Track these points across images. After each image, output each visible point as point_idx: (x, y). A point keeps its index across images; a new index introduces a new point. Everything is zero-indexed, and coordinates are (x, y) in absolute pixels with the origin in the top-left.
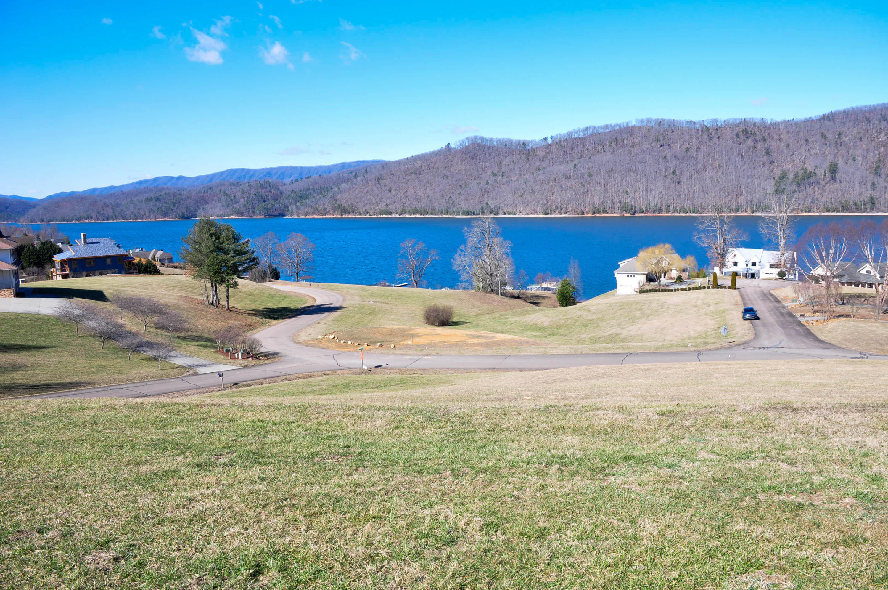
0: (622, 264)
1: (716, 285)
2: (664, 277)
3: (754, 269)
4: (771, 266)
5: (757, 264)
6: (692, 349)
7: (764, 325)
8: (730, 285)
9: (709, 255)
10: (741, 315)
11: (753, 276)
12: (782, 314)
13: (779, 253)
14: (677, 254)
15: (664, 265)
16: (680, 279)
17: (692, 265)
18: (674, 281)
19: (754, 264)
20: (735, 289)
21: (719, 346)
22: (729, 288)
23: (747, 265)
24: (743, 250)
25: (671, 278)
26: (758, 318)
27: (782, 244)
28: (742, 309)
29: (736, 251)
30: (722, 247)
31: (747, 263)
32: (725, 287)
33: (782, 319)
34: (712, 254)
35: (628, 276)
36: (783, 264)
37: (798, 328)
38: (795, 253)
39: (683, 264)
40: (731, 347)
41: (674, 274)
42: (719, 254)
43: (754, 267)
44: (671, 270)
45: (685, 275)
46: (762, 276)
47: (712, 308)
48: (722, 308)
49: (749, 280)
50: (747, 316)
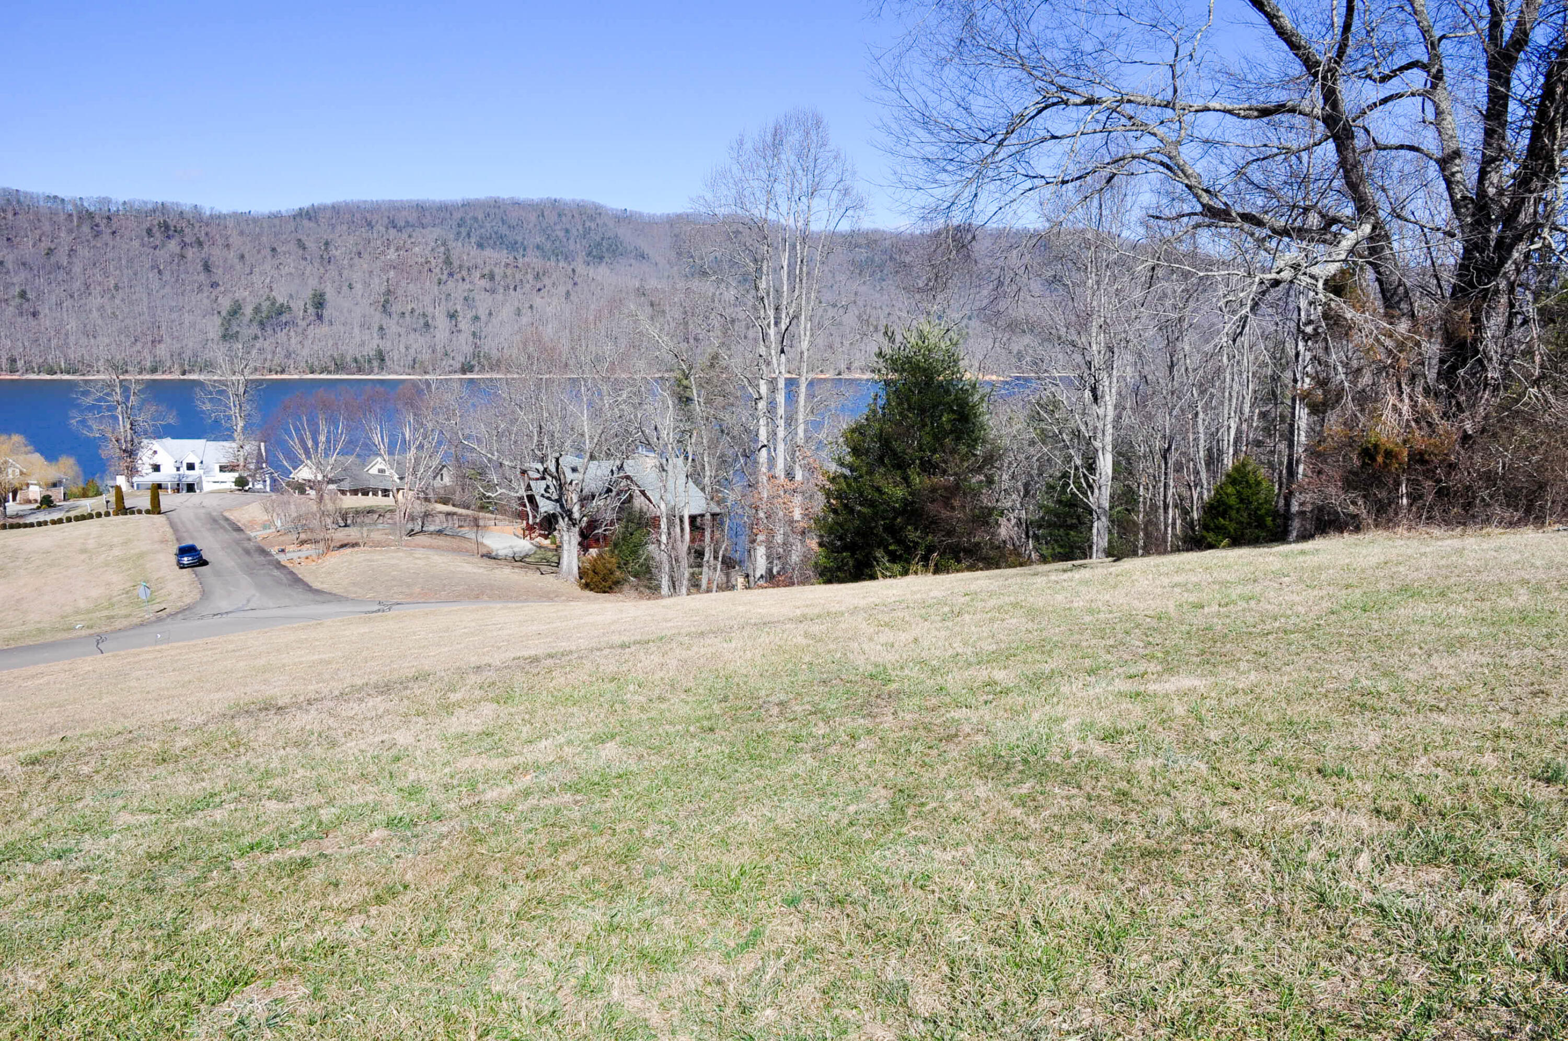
1: (122, 510)
2: (14, 499)
3: (191, 476)
4: (222, 469)
5: (197, 466)
6: (84, 633)
7: (218, 574)
8: (149, 507)
9: (104, 454)
10: (173, 559)
11: (191, 488)
12: (247, 552)
13: (234, 445)
14: (37, 455)
15: (12, 476)
16: (47, 502)
17: (71, 473)
18: (35, 506)
19: (191, 467)
20: (159, 513)
21: (136, 621)
22: (148, 512)
23: (178, 469)
24: (168, 442)
25: (29, 502)
26: (205, 563)
27: (239, 429)
28: (175, 550)
29: (156, 445)
30: (129, 438)
31: (178, 465)
32: (140, 512)
33: (247, 559)
34: (111, 450)
36: (242, 464)
37: (276, 573)
38: (262, 444)
39: (52, 472)
40: (159, 620)
41: (35, 492)
42: (125, 451)
43: (191, 472)
44: (28, 485)
45: (57, 494)
46: (207, 486)
47: (116, 552)
48: (137, 551)
49: (184, 495)
50: (186, 560)
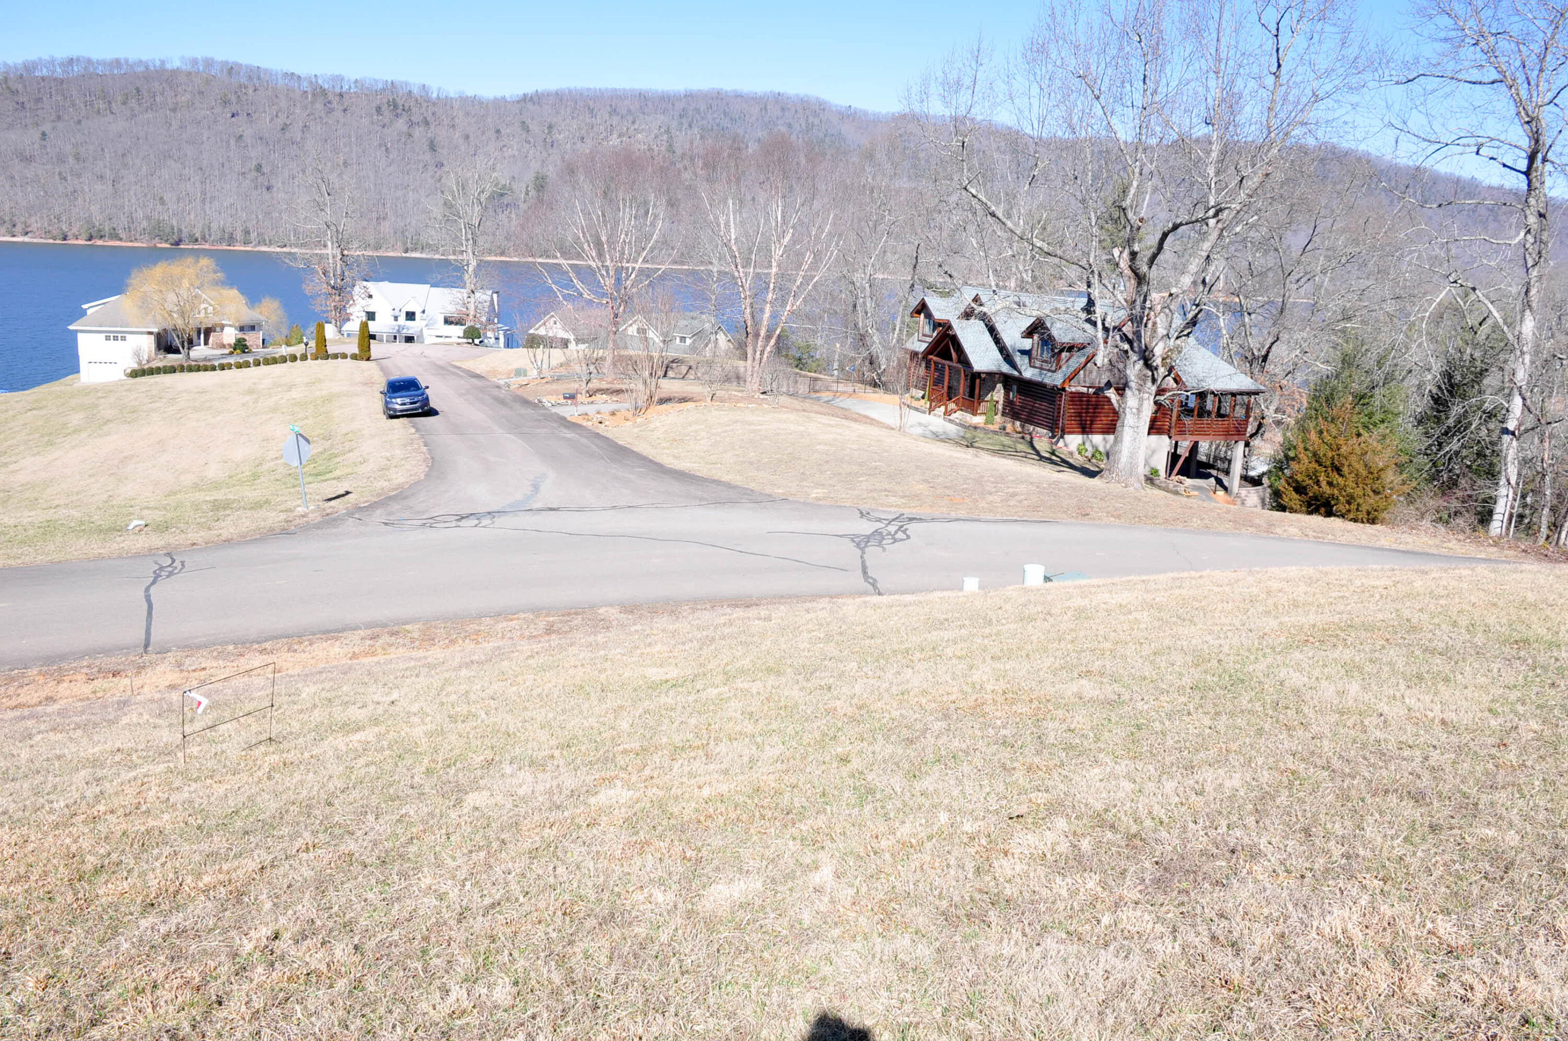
0: (92, 309)
1: (322, 353)
2: (206, 343)
3: (412, 328)
4: (447, 321)
5: (418, 316)
6: (141, 543)
8: (356, 351)
9: (308, 289)
11: (409, 339)
12: (502, 402)
13: (465, 292)
14: (234, 292)
15: (203, 315)
16: (241, 346)
17: (274, 318)
18: (227, 351)
19: (411, 316)
20: (368, 359)
21: (273, 518)
22: (354, 357)
23: (396, 318)
24: (385, 285)
25: (223, 346)
27: (471, 269)
28: (383, 386)
29: (372, 287)
30: (339, 272)
31: (397, 313)
32: (344, 356)
34: (317, 286)
35: (108, 338)
36: (472, 313)
38: (495, 296)
39: (248, 315)
40: (329, 521)
41: (230, 335)
42: (333, 287)
43: (409, 323)
44: (222, 327)
45: (253, 339)
46: (429, 339)
48: (324, 393)
49: (402, 346)
50: (398, 403)
